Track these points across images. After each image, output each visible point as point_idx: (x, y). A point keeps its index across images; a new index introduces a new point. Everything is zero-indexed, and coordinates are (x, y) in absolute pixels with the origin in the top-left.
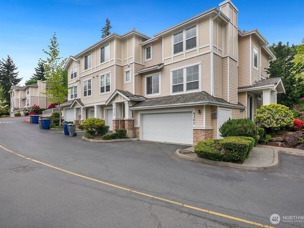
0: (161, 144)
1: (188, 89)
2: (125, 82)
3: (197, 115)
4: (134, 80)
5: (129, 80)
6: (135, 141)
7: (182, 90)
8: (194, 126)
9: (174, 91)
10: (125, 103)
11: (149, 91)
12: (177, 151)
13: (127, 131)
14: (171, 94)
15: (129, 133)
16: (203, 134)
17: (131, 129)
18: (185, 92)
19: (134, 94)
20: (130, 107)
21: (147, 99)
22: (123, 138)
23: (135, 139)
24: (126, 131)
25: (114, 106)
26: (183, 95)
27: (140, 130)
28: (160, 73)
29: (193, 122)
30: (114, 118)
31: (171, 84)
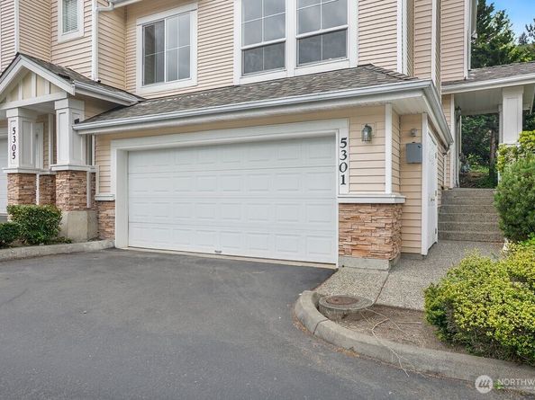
0: (203, 261)
1: (303, 59)
2: (61, 36)
3: (357, 148)
4: (94, 28)
5: (75, 27)
6: (94, 252)
7: (280, 63)
8: (344, 190)
9: (248, 69)
10: (57, 105)
11: (152, 75)
12: (305, 303)
13: (65, 214)
14: (237, 79)
15: (72, 221)
16: (382, 223)
17: (83, 207)
18: (291, 69)
19: (94, 77)
20: (77, 122)
21: (142, 100)
22: (46, 242)
23: (96, 245)
24: (58, 215)
25: (14, 123)
26: (286, 79)
27: (117, 212)
28: (195, 6)
29: (338, 175)
30: (14, 164)
31: (238, 45)
